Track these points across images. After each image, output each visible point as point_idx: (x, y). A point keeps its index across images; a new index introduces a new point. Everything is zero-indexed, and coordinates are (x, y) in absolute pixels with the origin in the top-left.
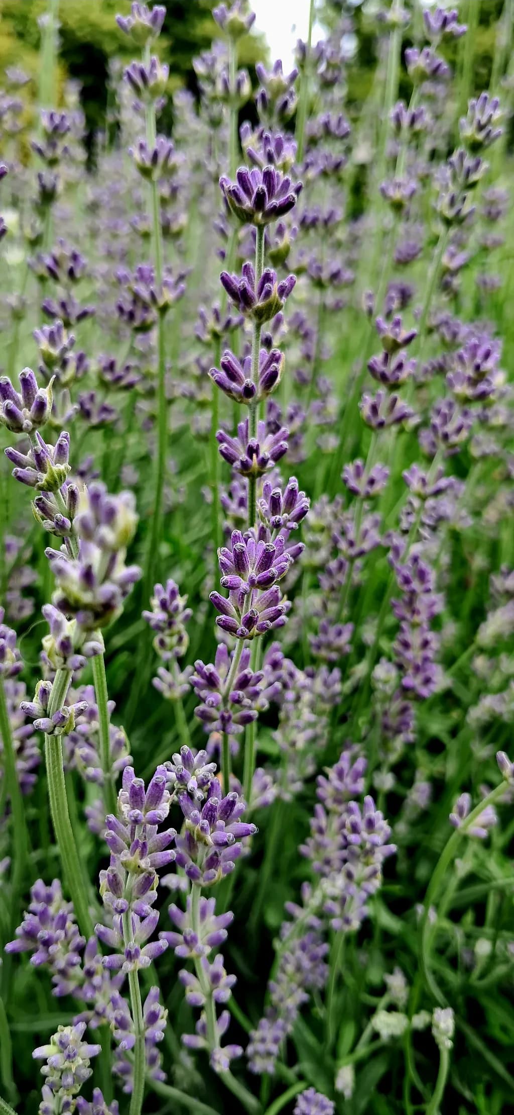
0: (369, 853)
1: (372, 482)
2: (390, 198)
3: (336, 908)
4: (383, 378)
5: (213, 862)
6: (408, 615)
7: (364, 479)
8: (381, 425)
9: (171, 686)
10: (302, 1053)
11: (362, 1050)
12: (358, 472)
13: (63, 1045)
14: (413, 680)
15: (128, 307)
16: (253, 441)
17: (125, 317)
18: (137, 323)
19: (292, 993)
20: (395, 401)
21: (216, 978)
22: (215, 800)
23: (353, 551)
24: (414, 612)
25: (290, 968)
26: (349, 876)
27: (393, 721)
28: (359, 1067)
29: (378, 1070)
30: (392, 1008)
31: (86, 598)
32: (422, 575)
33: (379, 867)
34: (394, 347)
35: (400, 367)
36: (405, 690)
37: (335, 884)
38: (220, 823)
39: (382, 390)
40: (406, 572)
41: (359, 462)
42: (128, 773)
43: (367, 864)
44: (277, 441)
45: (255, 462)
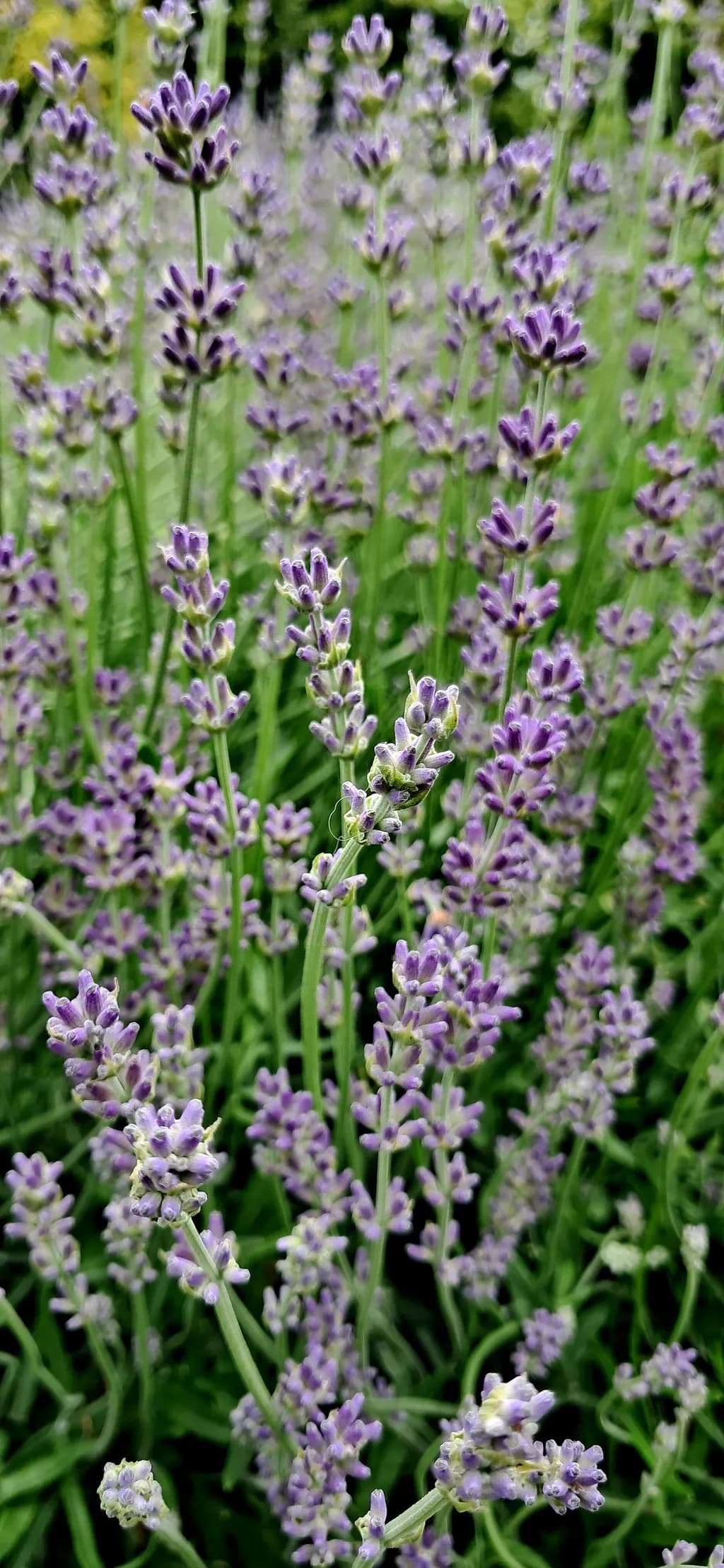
0: (624, 1047)
1: (631, 631)
2: (660, 288)
3: (578, 1111)
4: (653, 514)
5: (472, 1045)
6: (666, 787)
7: (622, 626)
8: (647, 567)
9: (398, 863)
10: (515, 1291)
11: (583, 1291)
12: (615, 618)
13: (309, 1237)
14: (668, 862)
15: (345, 416)
16: (520, 598)
17: (342, 429)
18: (356, 436)
19: (517, 1209)
20: (663, 539)
21: (456, 1177)
22: (478, 983)
23: (603, 710)
24: (674, 783)
25: (519, 1180)
26: (599, 1073)
27: (639, 909)
28: (583, 1309)
29: (599, 1318)
30: (624, 1240)
31: (406, 779)
32: (685, 741)
33: (631, 1063)
34: (667, 479)
35: (672, 502)
36: (657, 873)
37: (579, 1084)
38: (483, 1005)
39: (648, 525)
40: (669, 738)
41: (616, 606)
42: (401, 946)
43: (621, 1059)
44: (545, 598)
45: (522, 620)
